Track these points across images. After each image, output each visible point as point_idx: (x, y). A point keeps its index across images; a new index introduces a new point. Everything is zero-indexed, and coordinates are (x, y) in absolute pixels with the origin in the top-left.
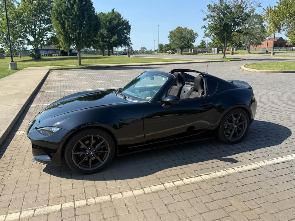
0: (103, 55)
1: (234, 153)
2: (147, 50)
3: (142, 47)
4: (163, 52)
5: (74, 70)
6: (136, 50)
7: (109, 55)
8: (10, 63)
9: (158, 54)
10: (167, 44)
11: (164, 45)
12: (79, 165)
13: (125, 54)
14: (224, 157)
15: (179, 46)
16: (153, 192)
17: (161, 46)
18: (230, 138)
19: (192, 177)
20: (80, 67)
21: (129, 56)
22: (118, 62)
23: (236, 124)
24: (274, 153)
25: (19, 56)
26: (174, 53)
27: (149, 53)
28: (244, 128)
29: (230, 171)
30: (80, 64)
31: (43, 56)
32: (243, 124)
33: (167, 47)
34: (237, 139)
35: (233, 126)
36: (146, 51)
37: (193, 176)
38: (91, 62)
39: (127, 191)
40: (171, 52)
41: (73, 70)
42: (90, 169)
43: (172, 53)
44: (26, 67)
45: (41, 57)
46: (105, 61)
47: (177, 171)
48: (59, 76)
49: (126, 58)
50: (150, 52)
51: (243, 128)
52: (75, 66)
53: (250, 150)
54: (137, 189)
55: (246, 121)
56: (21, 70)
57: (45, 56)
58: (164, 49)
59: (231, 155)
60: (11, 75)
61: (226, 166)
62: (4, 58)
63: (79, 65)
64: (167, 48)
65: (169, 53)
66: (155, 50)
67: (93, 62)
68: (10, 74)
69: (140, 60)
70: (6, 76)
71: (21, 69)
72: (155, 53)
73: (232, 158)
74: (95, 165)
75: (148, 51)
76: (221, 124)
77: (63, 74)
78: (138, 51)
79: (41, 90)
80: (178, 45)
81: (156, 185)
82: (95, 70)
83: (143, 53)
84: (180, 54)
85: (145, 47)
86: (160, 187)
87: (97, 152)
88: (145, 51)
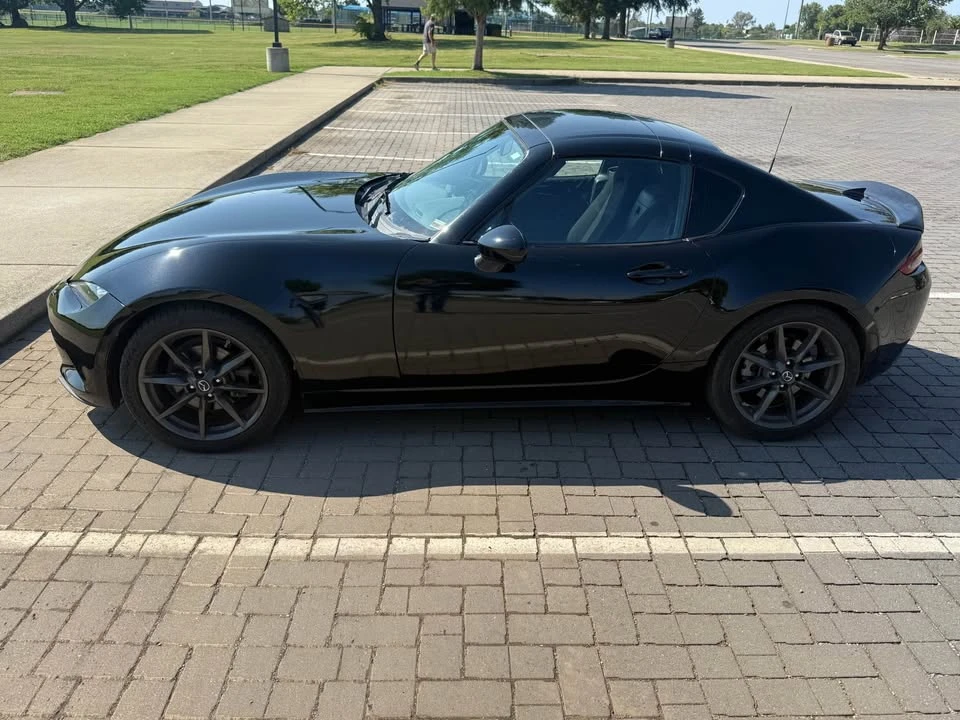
0: (587, 37)
1: (743, 474)
2: (757, 25)
3: (737, 13)
4: (814, 36)
5: (455, 85)
6: (717, 23)
7: (606, 37)
8: (271, 50)
9: (795, 41)
10: (837, 6)
11: (825, 8)
12: (168, 418)
13: (665, 34)
14: (691, 484)
15: (875, 15)
16: (336, 559)
17: (811, 15)
18: (756, 416)
19: (505, 536)
20: (478, 75)
21: (672, 45)
22: (615, 66)
23: (789, 368)
24: (909, 509)
25: (331, 27)
26: (852, 43)
27: (763, 38)
28: (830, 389)
29: (665, 544)
30: (479, 67)
31: (396, 30)
32: (828, 368)
33: (836, 15)
34: (789, 425)
35: (776, 372)
36: (753, 29)
37: (513, 534)
38: (529, 61)
39: (261, 537)
40: (843, 38)
41: (450, 85)
42: (200, 437)
43: (844, 42)
44: (320, 66)
45: (386, 33)
46: (573, 60)
47: (476, 501)
48: (393, 102)
49: (658, 52)
50: (764, 34)
51: (827, 387)
52: (460, 73)
53: (819, 478)
54: (296, 535)
55: (841, 360)
56: (296, 75)
57: (403, 31)
58: (820, 26)
59: (725, 481)
60: (255, 90)
61: (666, 519)
62: (288, 31)
63: (475, 69)
64: (833, 21)
65: (833, 40)
66: (787, 27)
67: (534, 61)
68: (255, 86)
69: (702, 61)
70: (240, 91)
71: (300, 70)
72: (784, 38)
73: (719, 495)
74: (223, 427)
75: (760, 28)
76: (720, 359)
77: (410, 97)
78: (721, 26)
79: (302, 147)
80: (872, 11)
81: (364, 537)
82: (517, 89)
83: (740, 35)
84: (872, 45)
85: (752, 14)
86: (373, 546)
87: (222, 387)
88: (749, 28)
